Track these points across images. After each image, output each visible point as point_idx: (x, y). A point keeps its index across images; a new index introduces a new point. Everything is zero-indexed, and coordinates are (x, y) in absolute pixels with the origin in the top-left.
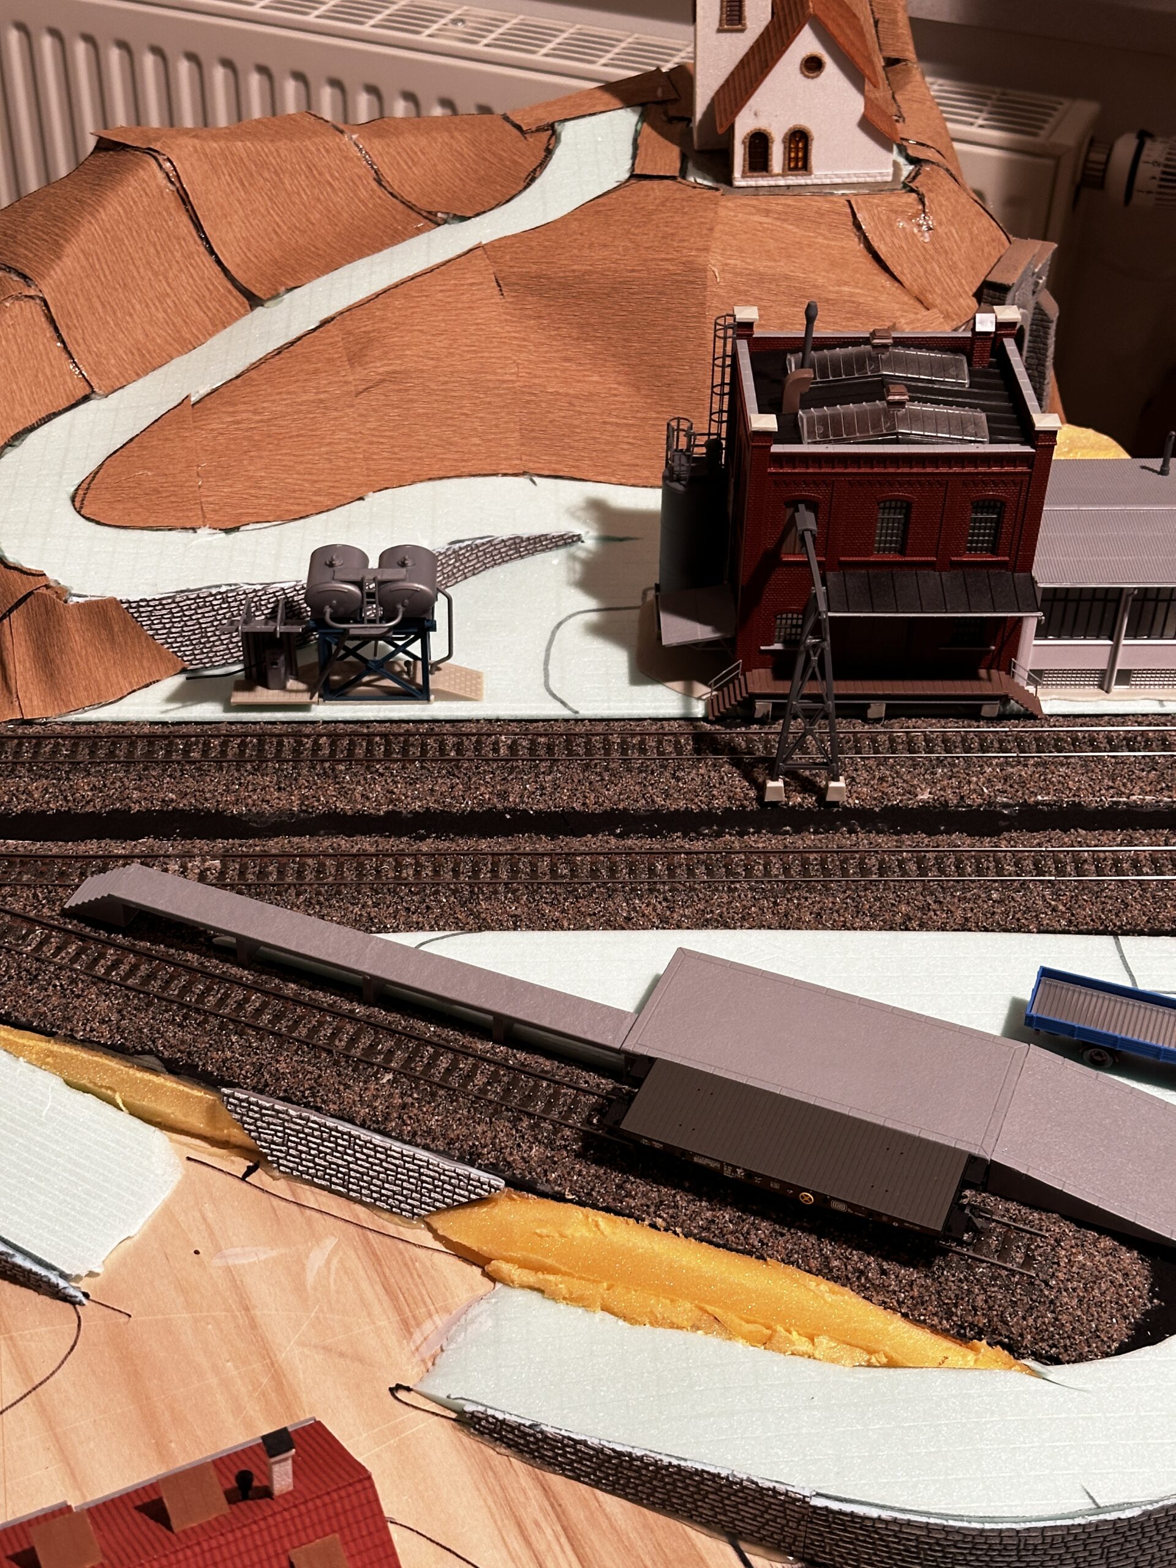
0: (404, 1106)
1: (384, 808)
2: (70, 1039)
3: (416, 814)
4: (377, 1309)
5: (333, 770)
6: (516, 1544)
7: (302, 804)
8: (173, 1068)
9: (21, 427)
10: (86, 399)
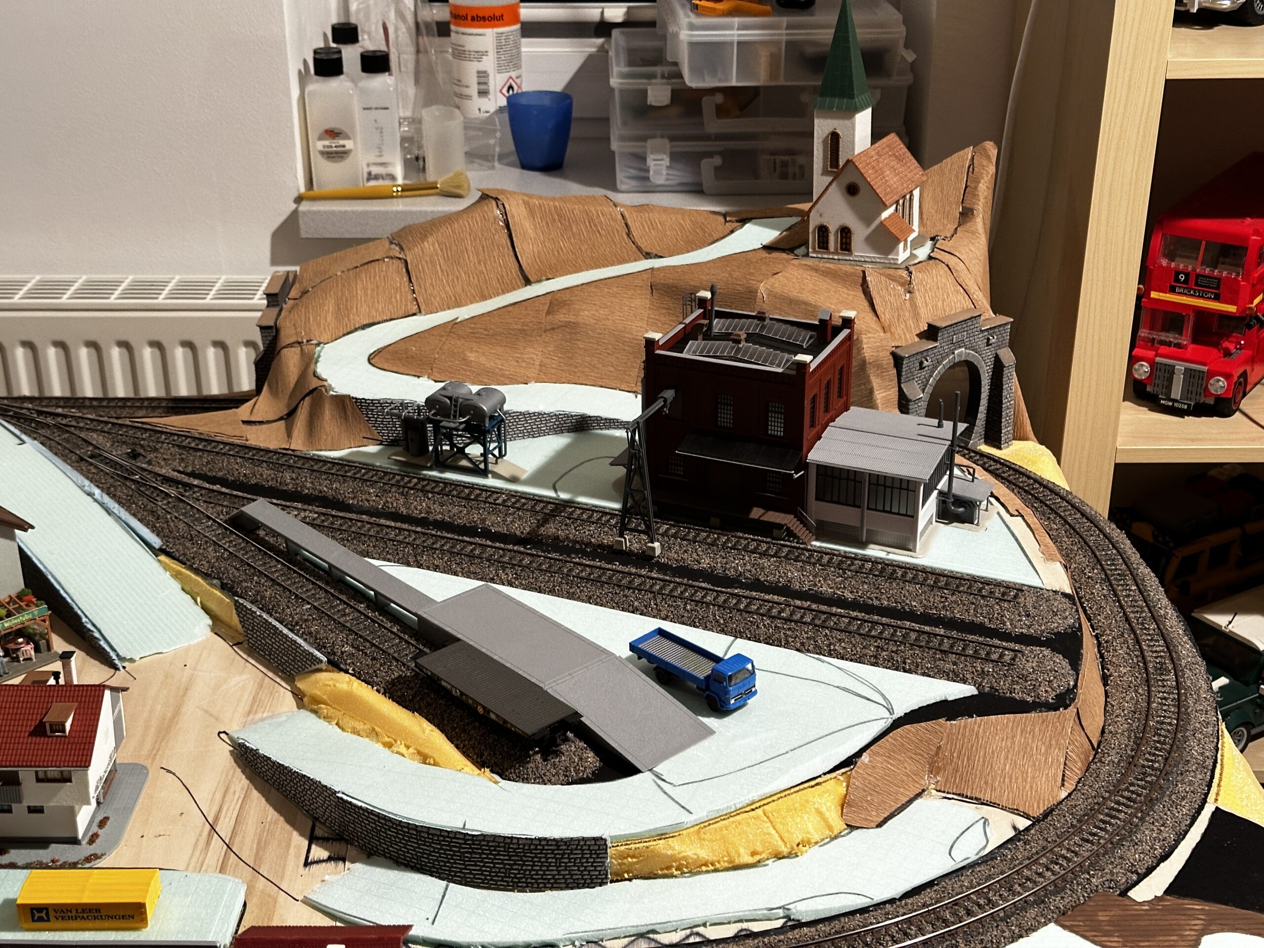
0: (306, 620)
1: (423, 515)
2: (191, 568)
3: (436, 521)
4: (243, 704)
6: (218, 797)
7: (384, 505)
8: (223, 587)
9: (371, 321)
10: (414, 314)
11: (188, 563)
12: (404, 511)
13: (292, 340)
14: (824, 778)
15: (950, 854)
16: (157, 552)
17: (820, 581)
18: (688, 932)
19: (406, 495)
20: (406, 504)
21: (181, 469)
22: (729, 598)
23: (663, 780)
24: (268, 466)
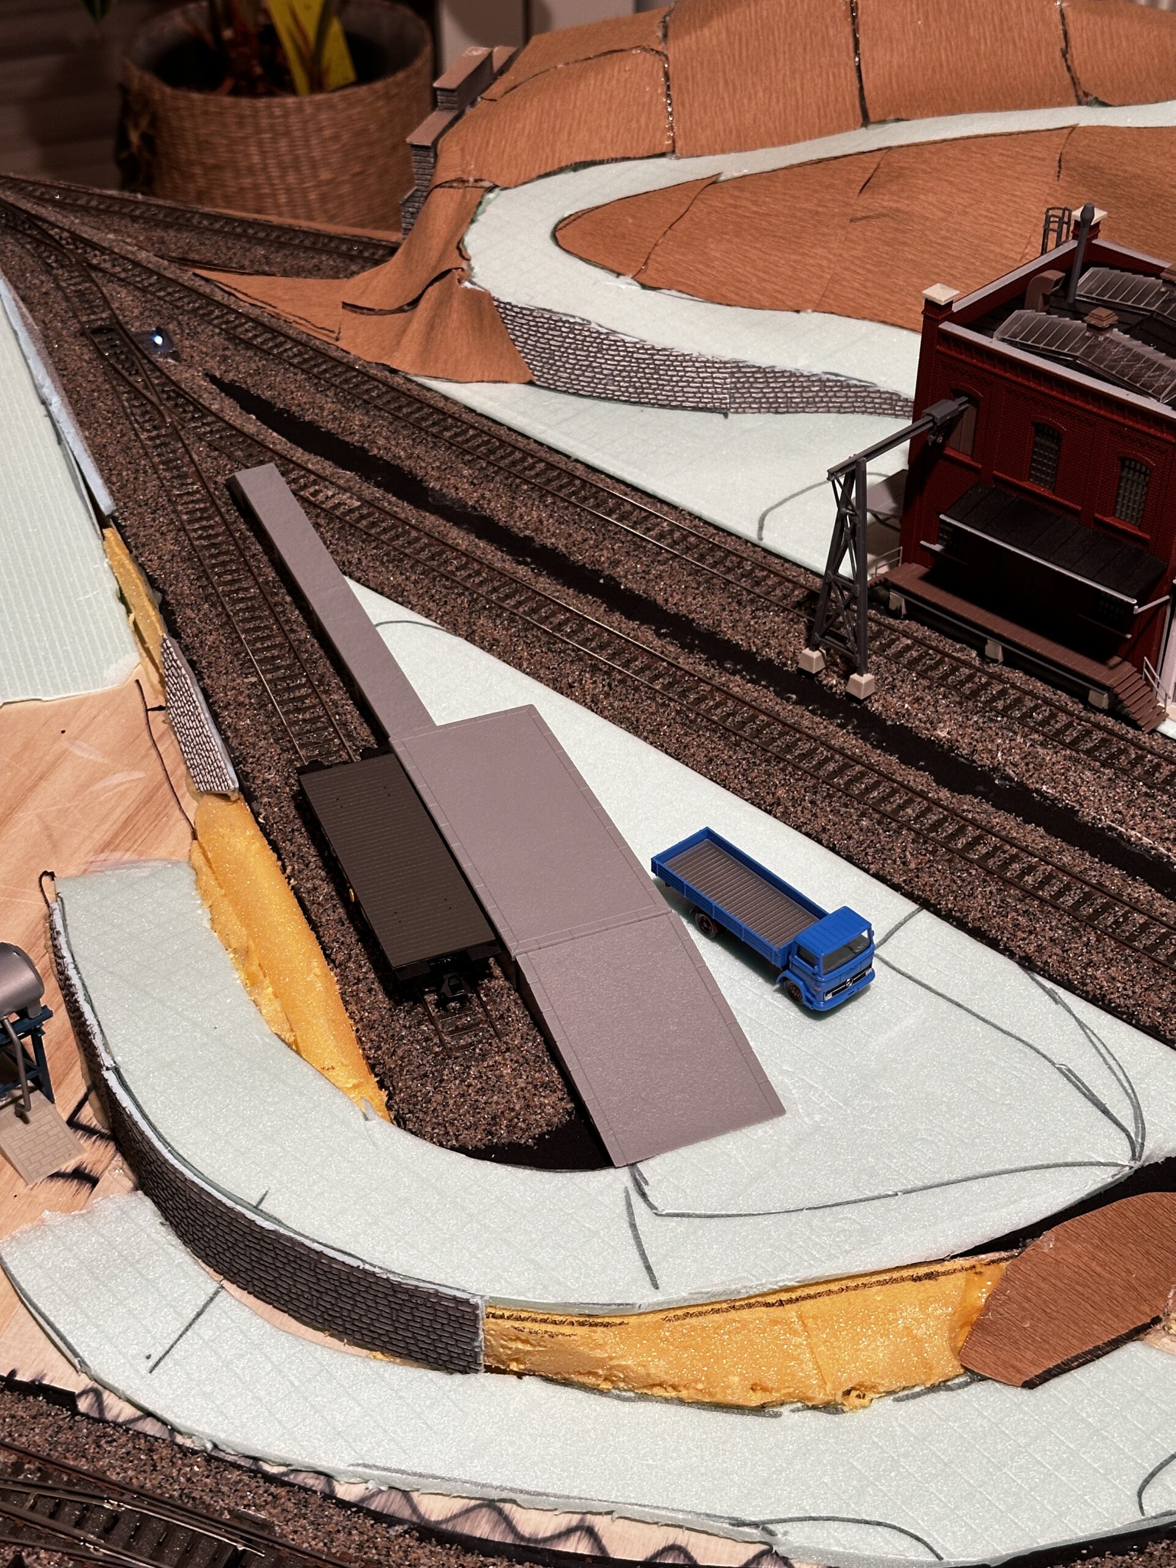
0: (240, 705)
1: (527, 533)
2: (135, 559)
3: (544, 547)
4: (106, 826)
5: (518, 486)
7: (477, 501)
8: (163, 607)
9: (589, 158)
10: (662, 155)
11: (135, 552)
12: (502, 518)
13: (452, 176)
14: (949, 1265)
15: (1140, 1494)
16: (103, 521)
17: (1133, 816)
18: (575, 1520)
19: (514, 490)
20: (511, 507)
21: (217, 374)
22: (945, 819)
23: (643, 1195)
24: (336, 394)
